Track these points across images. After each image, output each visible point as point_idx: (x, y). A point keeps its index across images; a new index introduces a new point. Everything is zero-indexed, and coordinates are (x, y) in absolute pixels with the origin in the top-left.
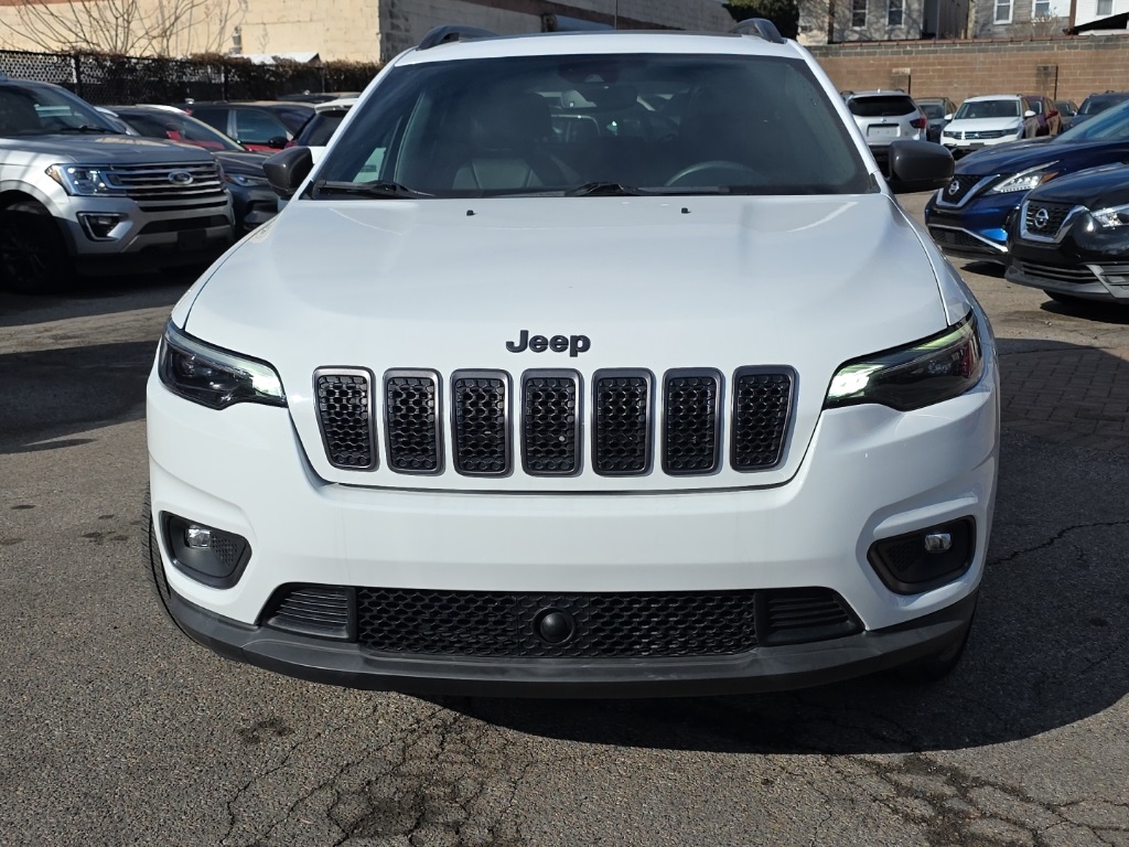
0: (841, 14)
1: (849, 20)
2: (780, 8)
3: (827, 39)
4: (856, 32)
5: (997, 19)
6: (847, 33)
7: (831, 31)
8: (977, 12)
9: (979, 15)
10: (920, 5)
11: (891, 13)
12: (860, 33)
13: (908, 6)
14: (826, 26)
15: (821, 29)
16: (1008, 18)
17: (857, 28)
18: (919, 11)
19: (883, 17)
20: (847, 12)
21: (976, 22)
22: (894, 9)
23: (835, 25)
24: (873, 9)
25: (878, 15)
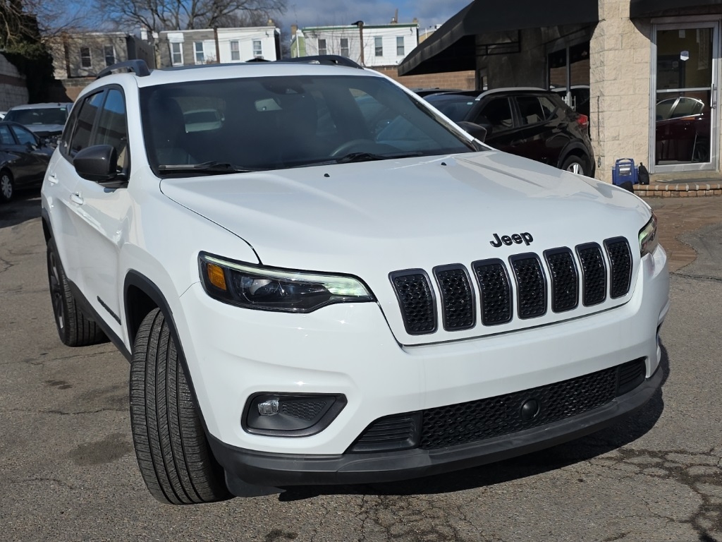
0: (74, 60)
1: (79, 63)
2: (39, 55)
3: (66, 75)
4: (85, 70)
5: (175, 62)
6: (79, 71)
7: (68, 69)
8: (161, 58)
9: (163, 60)
10: (125, 53)
11: (107, 59)
12: (88, 71)
13: (118, 55)
14: (65, 66)
15: (62, 68)
16: (180, 62)
17: (86, 68)
18: (125, 57)
19: (102, 61)
20: (78, 58)
21: (162, 64)
22: (108, 56)
23: (71, 66)
24: (94, 56)
25: (99, 59)
